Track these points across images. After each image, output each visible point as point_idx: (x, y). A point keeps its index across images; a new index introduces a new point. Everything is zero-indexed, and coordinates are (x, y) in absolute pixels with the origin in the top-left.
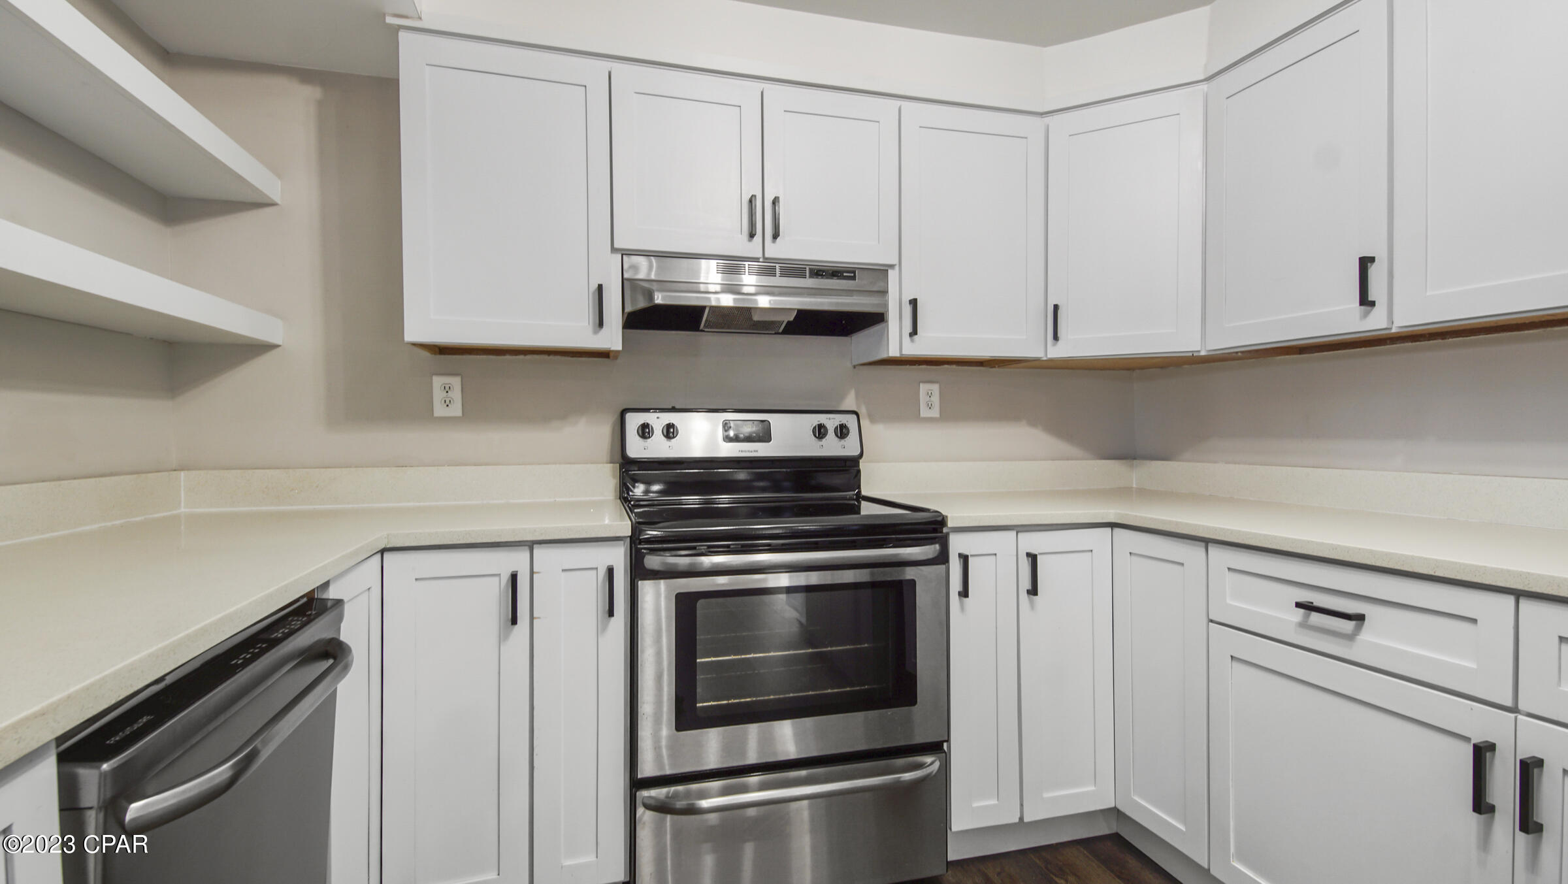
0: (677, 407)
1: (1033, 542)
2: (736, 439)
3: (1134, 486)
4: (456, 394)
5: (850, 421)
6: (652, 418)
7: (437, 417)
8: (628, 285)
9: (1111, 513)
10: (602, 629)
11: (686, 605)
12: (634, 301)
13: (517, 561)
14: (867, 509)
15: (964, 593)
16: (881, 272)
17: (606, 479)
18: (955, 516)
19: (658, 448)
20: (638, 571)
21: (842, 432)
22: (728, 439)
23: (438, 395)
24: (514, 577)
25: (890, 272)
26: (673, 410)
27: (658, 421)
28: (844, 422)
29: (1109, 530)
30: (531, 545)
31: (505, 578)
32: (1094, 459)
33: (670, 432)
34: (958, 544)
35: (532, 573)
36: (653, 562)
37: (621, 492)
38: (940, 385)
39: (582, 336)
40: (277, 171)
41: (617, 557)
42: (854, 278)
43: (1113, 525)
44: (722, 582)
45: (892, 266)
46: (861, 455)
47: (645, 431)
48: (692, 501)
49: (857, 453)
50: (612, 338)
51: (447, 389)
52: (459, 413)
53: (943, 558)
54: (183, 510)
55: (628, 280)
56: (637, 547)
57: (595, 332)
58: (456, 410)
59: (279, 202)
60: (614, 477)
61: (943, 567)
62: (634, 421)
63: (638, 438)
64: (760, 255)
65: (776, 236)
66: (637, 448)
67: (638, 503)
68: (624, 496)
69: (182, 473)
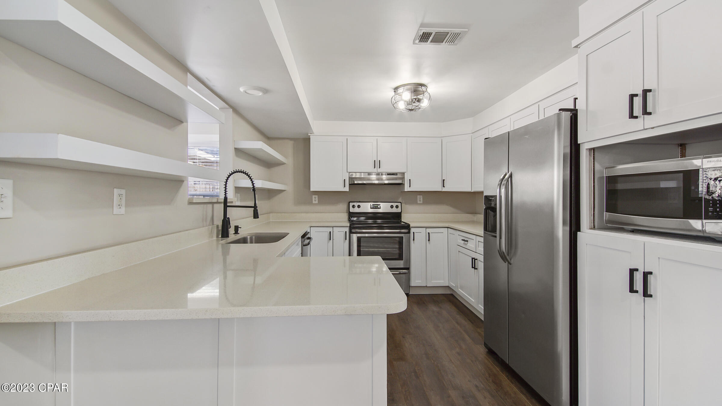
0: (361, 201)
1: (429, 230)
2: (373, 208)
3: (475, 220)
4: (317, 199)
5: (399, 204)
6: (355, 204)
7: (314, 204)
8: (351, 179)
9: (447, 225)
10: (344, 242)
11: (359, 239)
12: (351, 182)
13: (330, 229)
14: (402, 223)
15: (414, 240)
16: (403, 174)
17: (345, 216)
18: (412, 225)
19: (356, 210)
20: (351, 232)
21: (397, 207)
22: (371, 208)
23: (314, 199)
24: (330, 232)
25: (405, 173)
26: (360, 202)
27: (356, 204)
28: (398, 205)
29: (447, 228)
30: (333, 227)
31: (329, 232)
32: (464, 214)
33: (359, 207)
34: (412, 230)
35: (333, 232)
36: (353, 231)
37: (349, 219)
38: (423, 196)
39: (341, 188)
40: (286, 157)
41: (347, 230)
42: (397, 175)
43: (448, 228)
44: (367, 235)
45: (405, 172)
46: (401, 212)
47: (353, 206)
48: (370, 221)
49: (400, 211)
50: (347, 189)
51: (315, 198)
52: (317, 203)
53: (409, 232)
54: (271, 220)
55: (351, 178)
56: (351, 228)
57: (344, 188)
58: (317, 202)
59: (286, 163)
60: (347, 216)
61: (409, 234)
62: (351, 204)
63: (352, 208)
64: (376, 172)
65: (380, 167)
66: (352, 210)
67: (352, 221)
68: (349, 220)
69: (271, 214)
